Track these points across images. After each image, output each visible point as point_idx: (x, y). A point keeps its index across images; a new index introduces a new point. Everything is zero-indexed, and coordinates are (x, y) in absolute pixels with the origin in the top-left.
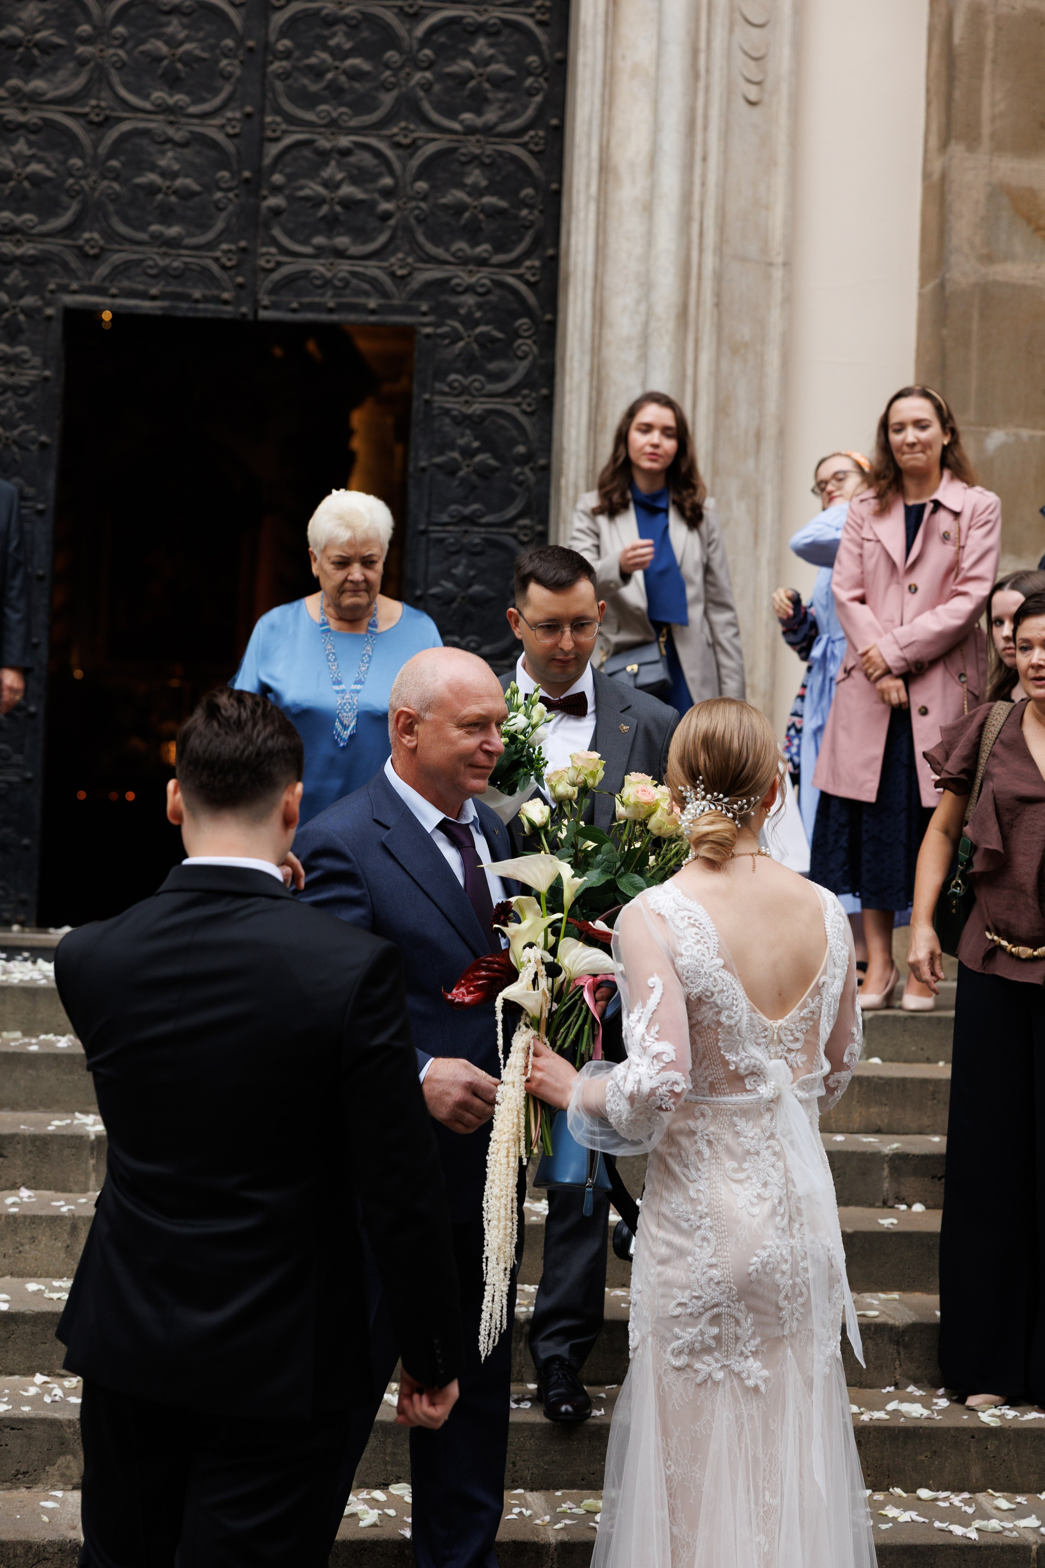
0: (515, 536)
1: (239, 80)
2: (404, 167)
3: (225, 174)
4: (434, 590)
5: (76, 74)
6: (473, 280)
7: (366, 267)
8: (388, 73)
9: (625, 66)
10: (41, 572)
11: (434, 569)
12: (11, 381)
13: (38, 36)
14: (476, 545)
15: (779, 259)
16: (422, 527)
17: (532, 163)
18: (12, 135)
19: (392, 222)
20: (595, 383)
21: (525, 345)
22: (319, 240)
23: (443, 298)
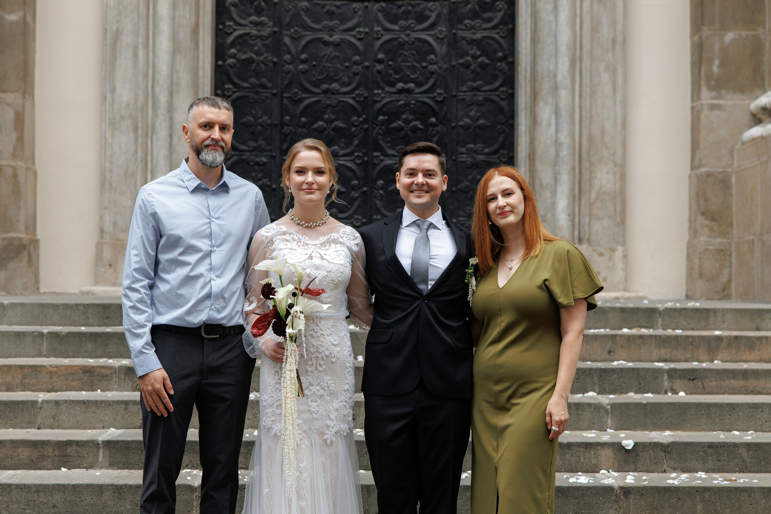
0: (499, 96)
4: (461, 123)
10: (276, 122)
11: (461, 113)
12: (259, 34)
14: (480, 101)
16: (454, 93)
20: (533, 20)
21: (501, 4)
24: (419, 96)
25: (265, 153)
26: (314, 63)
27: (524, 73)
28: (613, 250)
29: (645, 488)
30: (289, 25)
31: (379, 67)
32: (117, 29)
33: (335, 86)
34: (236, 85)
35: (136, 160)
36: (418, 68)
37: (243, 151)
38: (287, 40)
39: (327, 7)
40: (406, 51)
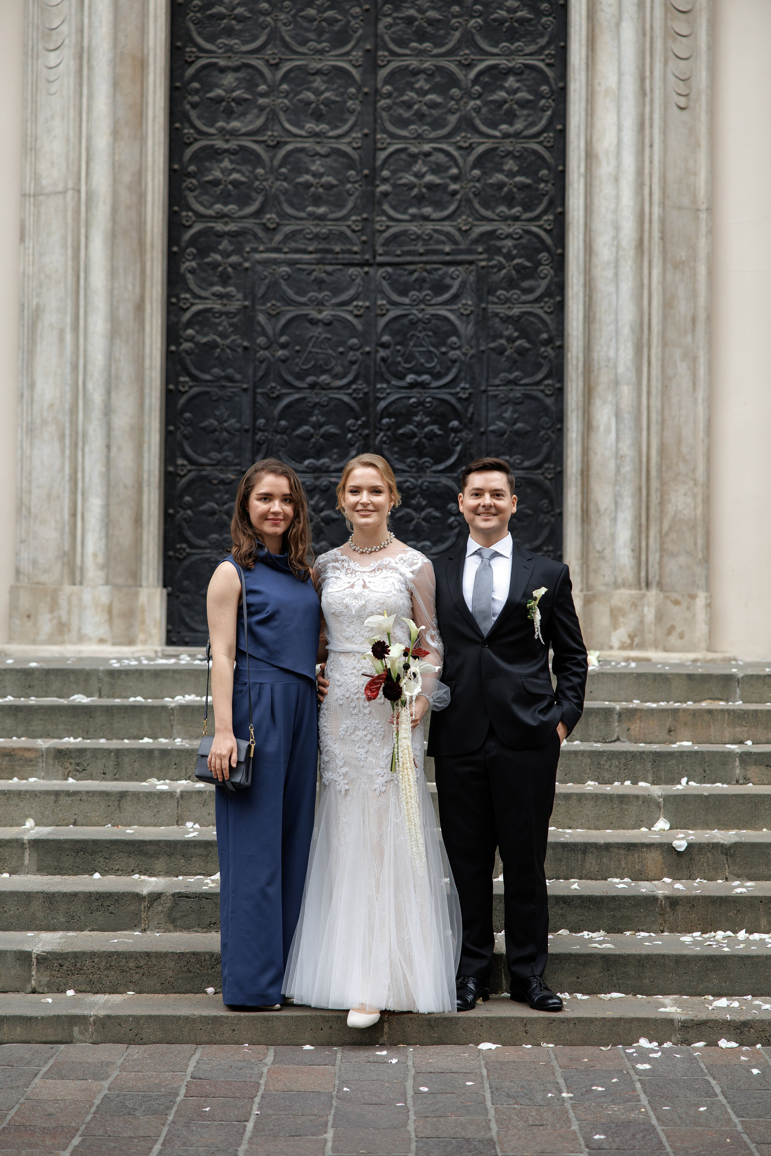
0: (542, 391)
1: (360, 113)
2: (465, 161)
3: (352, 172)
4: (492, 428)
5: (258, 117)
6: (511, 230)
7: (443, 226)
8: (453, 103)
9: (600, 90)
10: (246, 427)
11: (492, 414)
12: (224, 309)
13: (235, 94)
14: (518, 398)
15: (704, 207)
16: (483, 388)
17: (546, 154)
18: (220, 157)
19: (458, 197)
20: (587, 292)
21: (545, 270)
22: (413, 210)
23: (493, 242)
24: (436, 391)
25: (233, 468)
26: (297, 348)
27: (574, 362)
28: (693, 597)
29: (696, 898)
30: (265, 298)
31: (382, 353)
32: (38, 304)
33: (324, 378)
34: (194, 378)
35: (63, 478)
36: (435, 354)
37: (203, 465)
38: (261, 318)
39: (315, 274)
40: (420, 332)
